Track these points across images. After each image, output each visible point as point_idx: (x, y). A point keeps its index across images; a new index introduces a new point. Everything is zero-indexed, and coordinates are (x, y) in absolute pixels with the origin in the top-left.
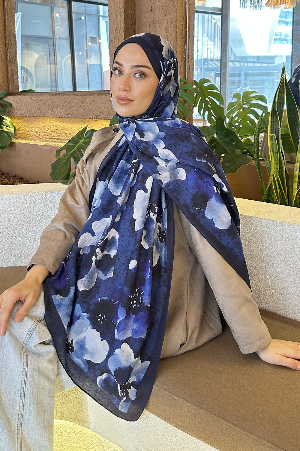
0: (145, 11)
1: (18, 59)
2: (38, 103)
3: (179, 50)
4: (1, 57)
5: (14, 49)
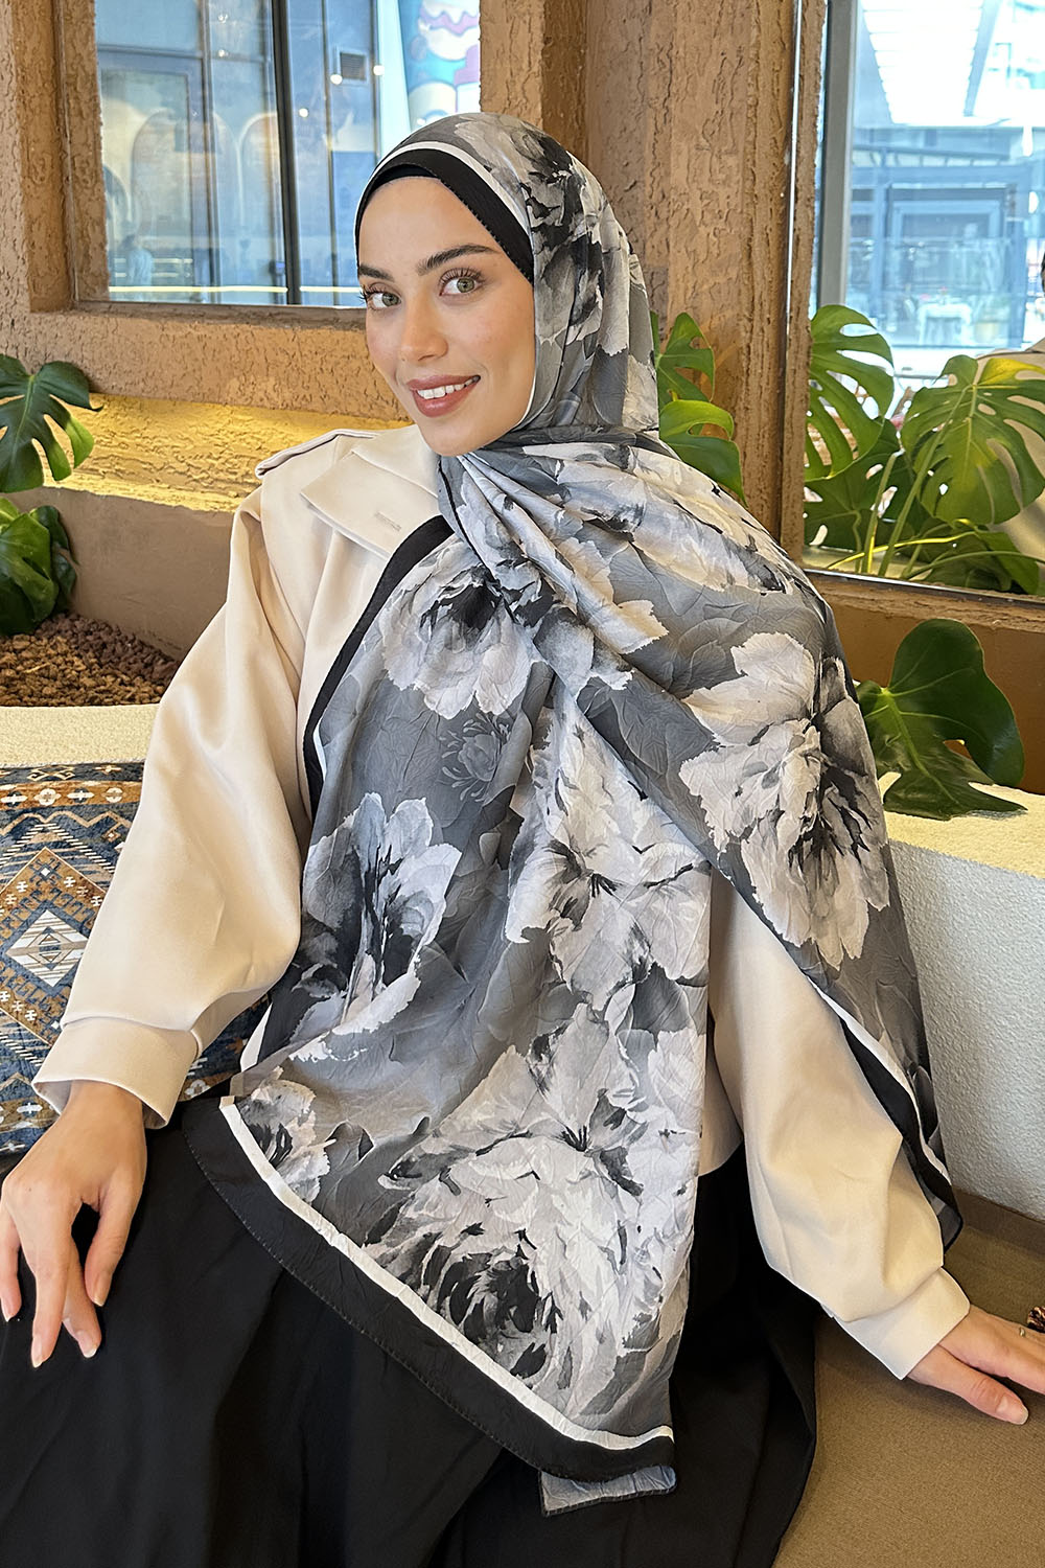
0: (625, 10)
2: (188, 348)
3: (765, 170)
4: (41, 162)
5: (89, 132)
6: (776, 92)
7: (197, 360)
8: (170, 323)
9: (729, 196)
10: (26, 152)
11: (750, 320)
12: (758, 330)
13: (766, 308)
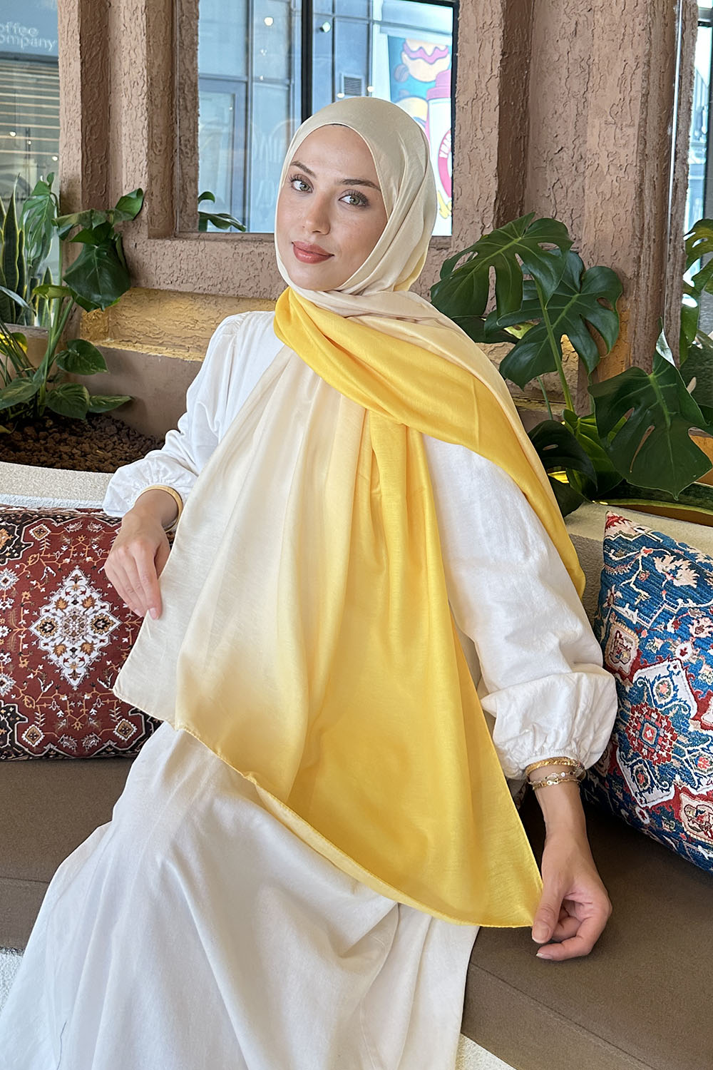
0: (558, 32)
1: (199, 145)
2: (251, 261)
3: (653, 138)
4: (160, 140)
5: (191, 120)
6: (661, 86)
7: (257, 269)
8: (240, 245)
9: (629, 153)
10: (150, 135)
11: (641, 239)
12: (646, 246)
13: (652, 230)
